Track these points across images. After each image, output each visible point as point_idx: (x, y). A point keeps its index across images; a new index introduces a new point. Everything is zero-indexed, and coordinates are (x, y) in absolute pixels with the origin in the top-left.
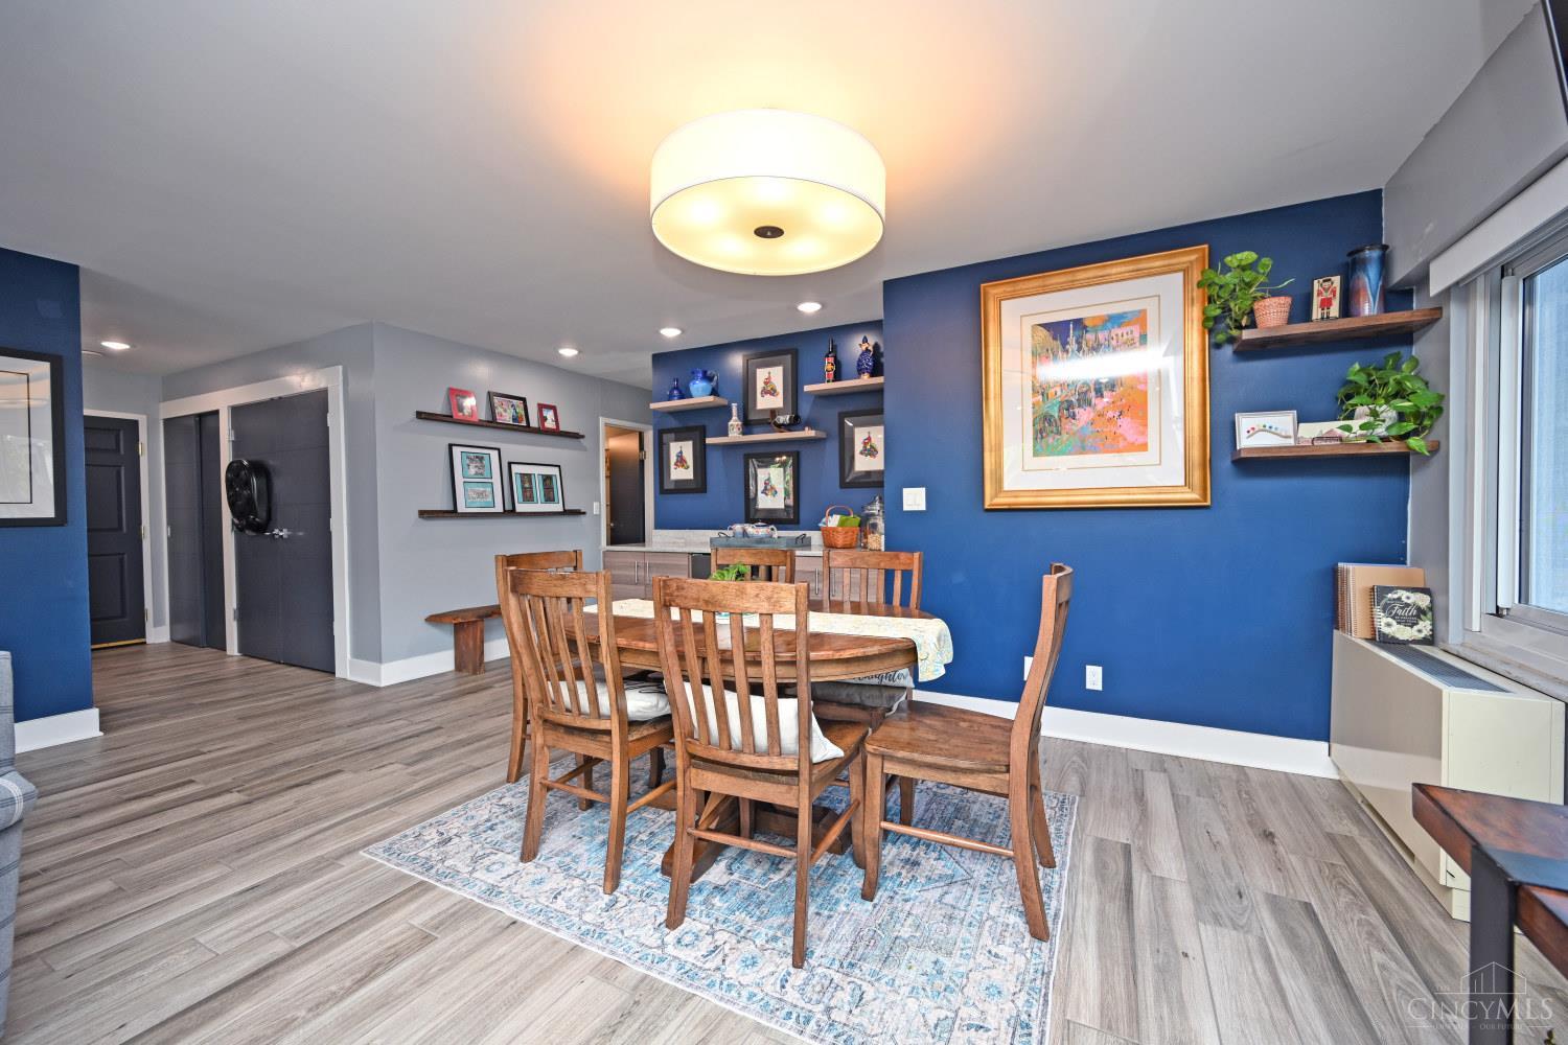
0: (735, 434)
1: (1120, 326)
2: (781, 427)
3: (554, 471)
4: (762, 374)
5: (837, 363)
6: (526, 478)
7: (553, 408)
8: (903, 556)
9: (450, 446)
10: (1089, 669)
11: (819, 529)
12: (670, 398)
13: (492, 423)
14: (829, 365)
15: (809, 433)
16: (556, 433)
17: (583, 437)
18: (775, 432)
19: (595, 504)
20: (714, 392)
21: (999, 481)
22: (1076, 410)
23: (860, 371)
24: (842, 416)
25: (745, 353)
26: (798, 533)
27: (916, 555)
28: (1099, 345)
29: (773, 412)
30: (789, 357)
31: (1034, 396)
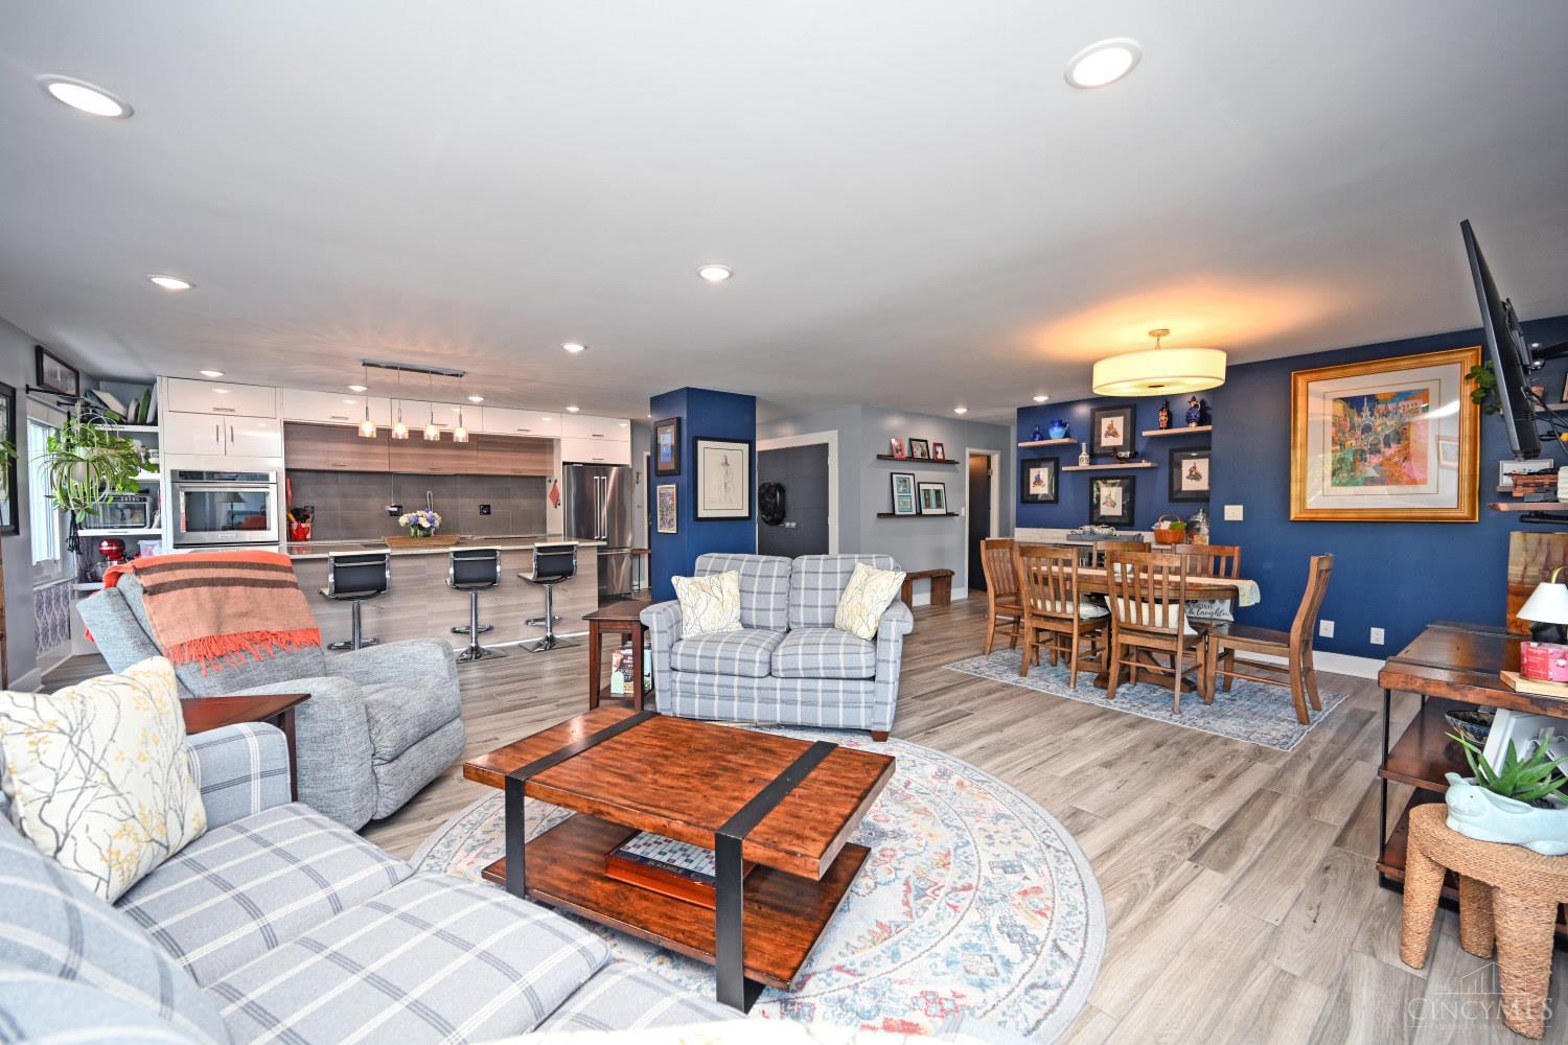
0: (1084, 463)
1: (1406, 400)
2: (1122, 460)
3: (940, 487)
4: (1105, 422)
5: (1170, 415)
6: (927, 492)
7: (941, 445)
8: (1228, 548)
9: (892, 474)
10: (1373, 630)
11: (1152, 530)
12: (1033, 440)
13: (911, 458)
14: (1163, 417)
15: (1145, 464)
16: (944, 461)
17: (958, 463)
18: (1116, 463)
19: (963, 509)
20: (1067, 435)
21: (1302, 500)
22: (1368, 456)
23: (1189, 421)
24: (1172, 452)
25: (1093, 407)
26: (1135, 533)
27: (1237, 548)
28: (1389, 412)
29: (1115, 449)
30: (1129, 410)
31: (1333, 446)
